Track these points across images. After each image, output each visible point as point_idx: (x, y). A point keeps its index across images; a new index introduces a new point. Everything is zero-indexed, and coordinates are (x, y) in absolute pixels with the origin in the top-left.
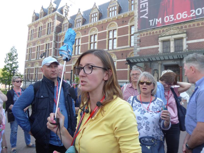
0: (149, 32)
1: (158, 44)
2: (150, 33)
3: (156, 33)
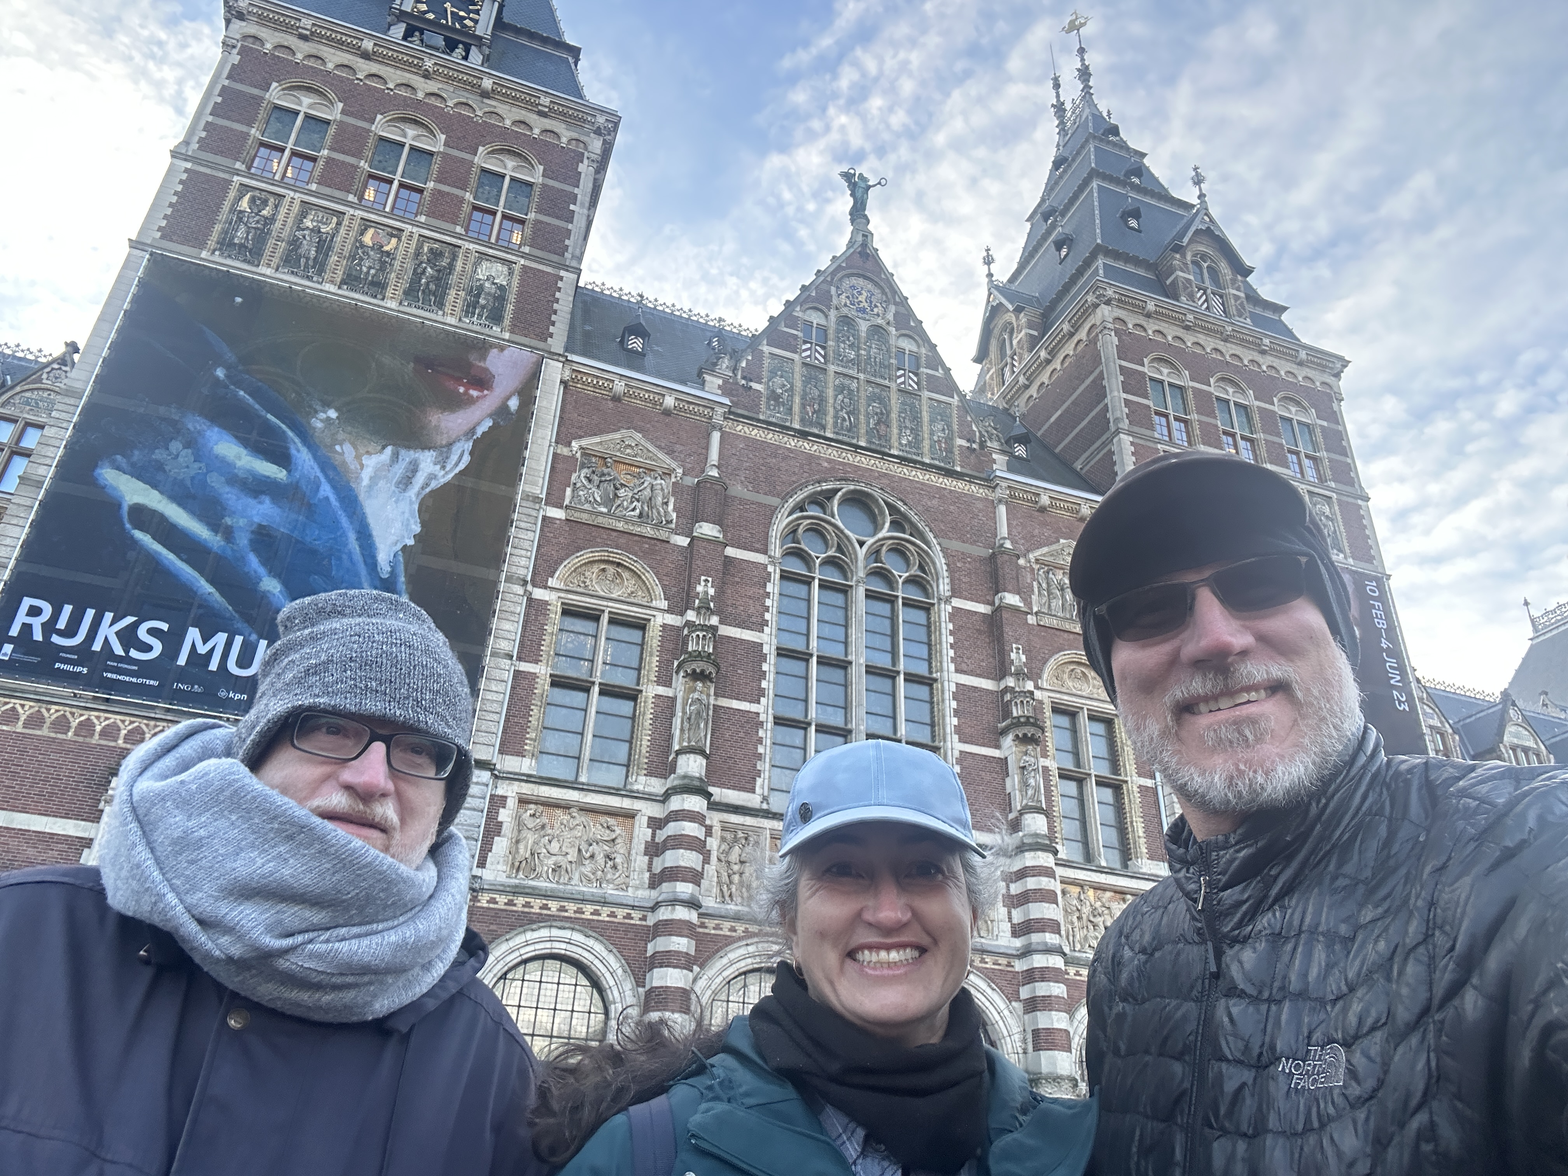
0: (52, 713)
1: (95, 816)
2: (62, 724)
3: (104, 733)
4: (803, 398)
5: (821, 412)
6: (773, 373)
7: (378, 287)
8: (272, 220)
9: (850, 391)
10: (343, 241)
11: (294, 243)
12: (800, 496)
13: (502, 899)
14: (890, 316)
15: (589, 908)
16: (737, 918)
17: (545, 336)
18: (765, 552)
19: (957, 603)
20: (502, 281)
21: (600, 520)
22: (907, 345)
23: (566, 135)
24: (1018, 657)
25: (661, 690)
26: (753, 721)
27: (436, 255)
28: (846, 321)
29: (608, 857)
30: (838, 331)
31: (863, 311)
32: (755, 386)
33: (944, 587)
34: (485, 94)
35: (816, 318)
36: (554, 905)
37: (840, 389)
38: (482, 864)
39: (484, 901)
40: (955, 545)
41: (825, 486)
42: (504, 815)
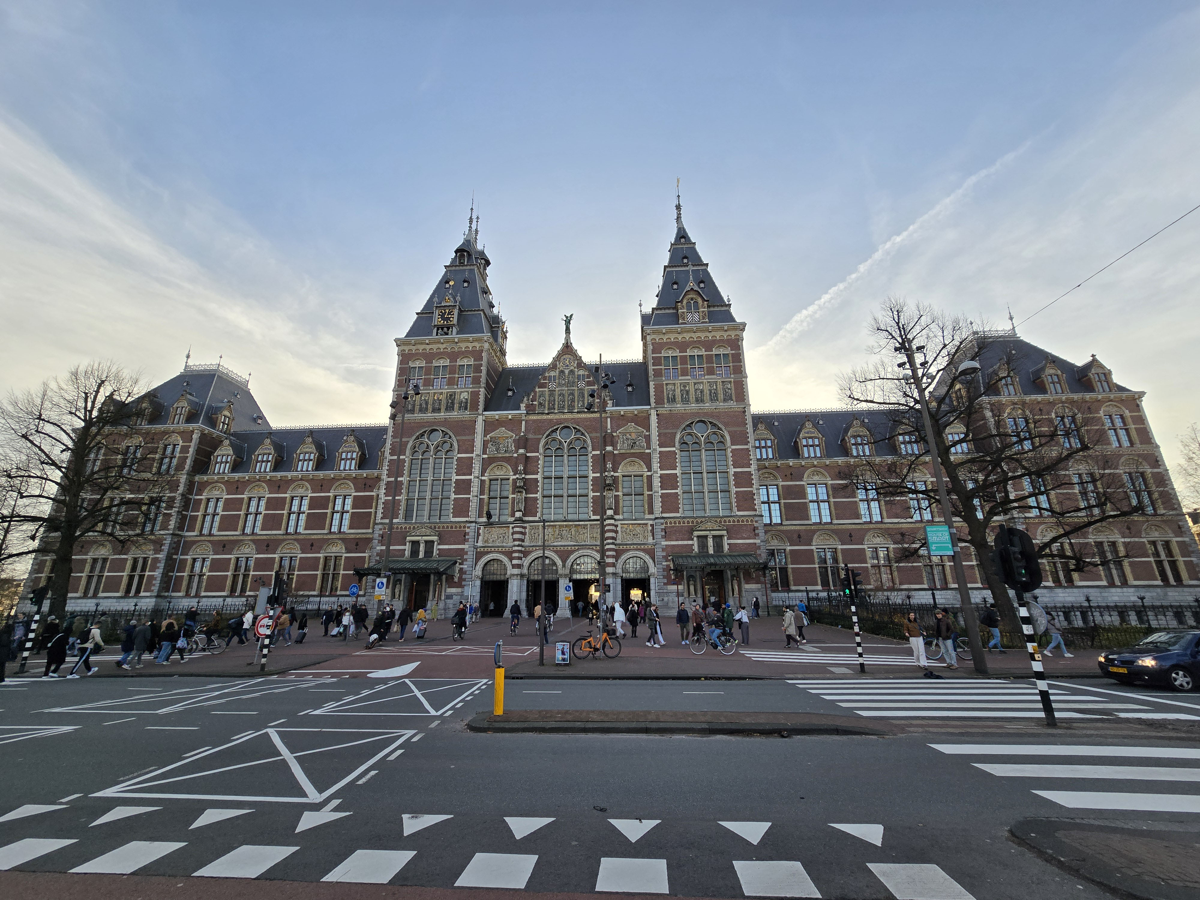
1: (405, 545)
4: (549, 401)
5: (554, 405)
6: (540, 396)
7: (439, 410)
8: (415, 401)
9: (563, 395)
10: (430, 402)
11: (421, 405)
12: (547, 433)
13: (482, 549)
14: (575, 365)
15: (500, 549)
16: (533, 546)
17: (477, 409)
18: (538, 452)
19: (594, 452)
20: (466, 397)
21: (495, 455)
22: (581, 372)
23: (477, 345)
24: (609, 465)
25: (513, 496)
26: (536, 499)
27: (451, 395)
28: (562, 372)
29: (504, 537)
30: (559, 376)
31: (568, 366)
32: (534, 403)
33: (590, 449)
34: (457, 343)
35: (552, 374)
36: (493, 549)
37: (560, 395)
38: (477, 542)
39: (478, 550)
40: (594, 435)
41: (555, 428)
42: (481, 531)
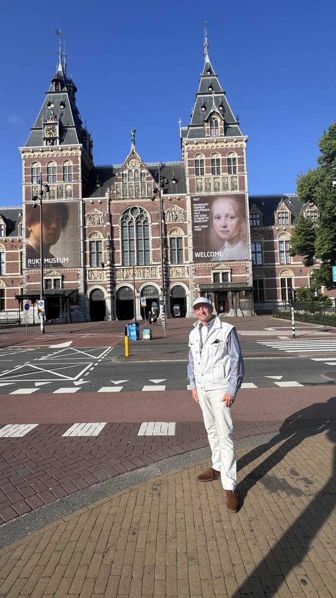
4: (123, 191)
5: (126, 193)
6: (117, 188)
7: (53, 198)
8: (37, 191)
9: (132, 186)
10: (48, 192)
12: (123, 212)
13: (89, 283)
14: (139, 166)
15: (99, 283)
16: (119, 281)
17: (78, 197)
18: (118, 224)
19: (153, 224)
21: (92, 226)
22: (143, 171)
25: (105, 251)
26: (119, 253)
27: (60, 187)
28: (130, 171)
29: (101, 276)
31: (134, 167)
32: (114, 192)
33: (150, 221)
34: (60, 151)
35: (124, 172)
36: (95, 283)
38: (86, 279)
40: (152, 212)
41: (128, 208)
42: (87, 273)
